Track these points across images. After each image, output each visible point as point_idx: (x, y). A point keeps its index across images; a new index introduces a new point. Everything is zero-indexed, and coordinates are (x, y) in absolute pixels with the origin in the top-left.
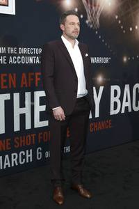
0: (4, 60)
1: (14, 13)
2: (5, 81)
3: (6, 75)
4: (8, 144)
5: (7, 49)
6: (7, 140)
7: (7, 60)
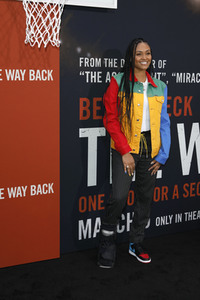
0: (99, 77)
1: (115, 7)
2: (99, 108)
3: (100, 99)
4: (100, 202)
5: (103, 61)
6: (100, 196)
7: (103, 77)
